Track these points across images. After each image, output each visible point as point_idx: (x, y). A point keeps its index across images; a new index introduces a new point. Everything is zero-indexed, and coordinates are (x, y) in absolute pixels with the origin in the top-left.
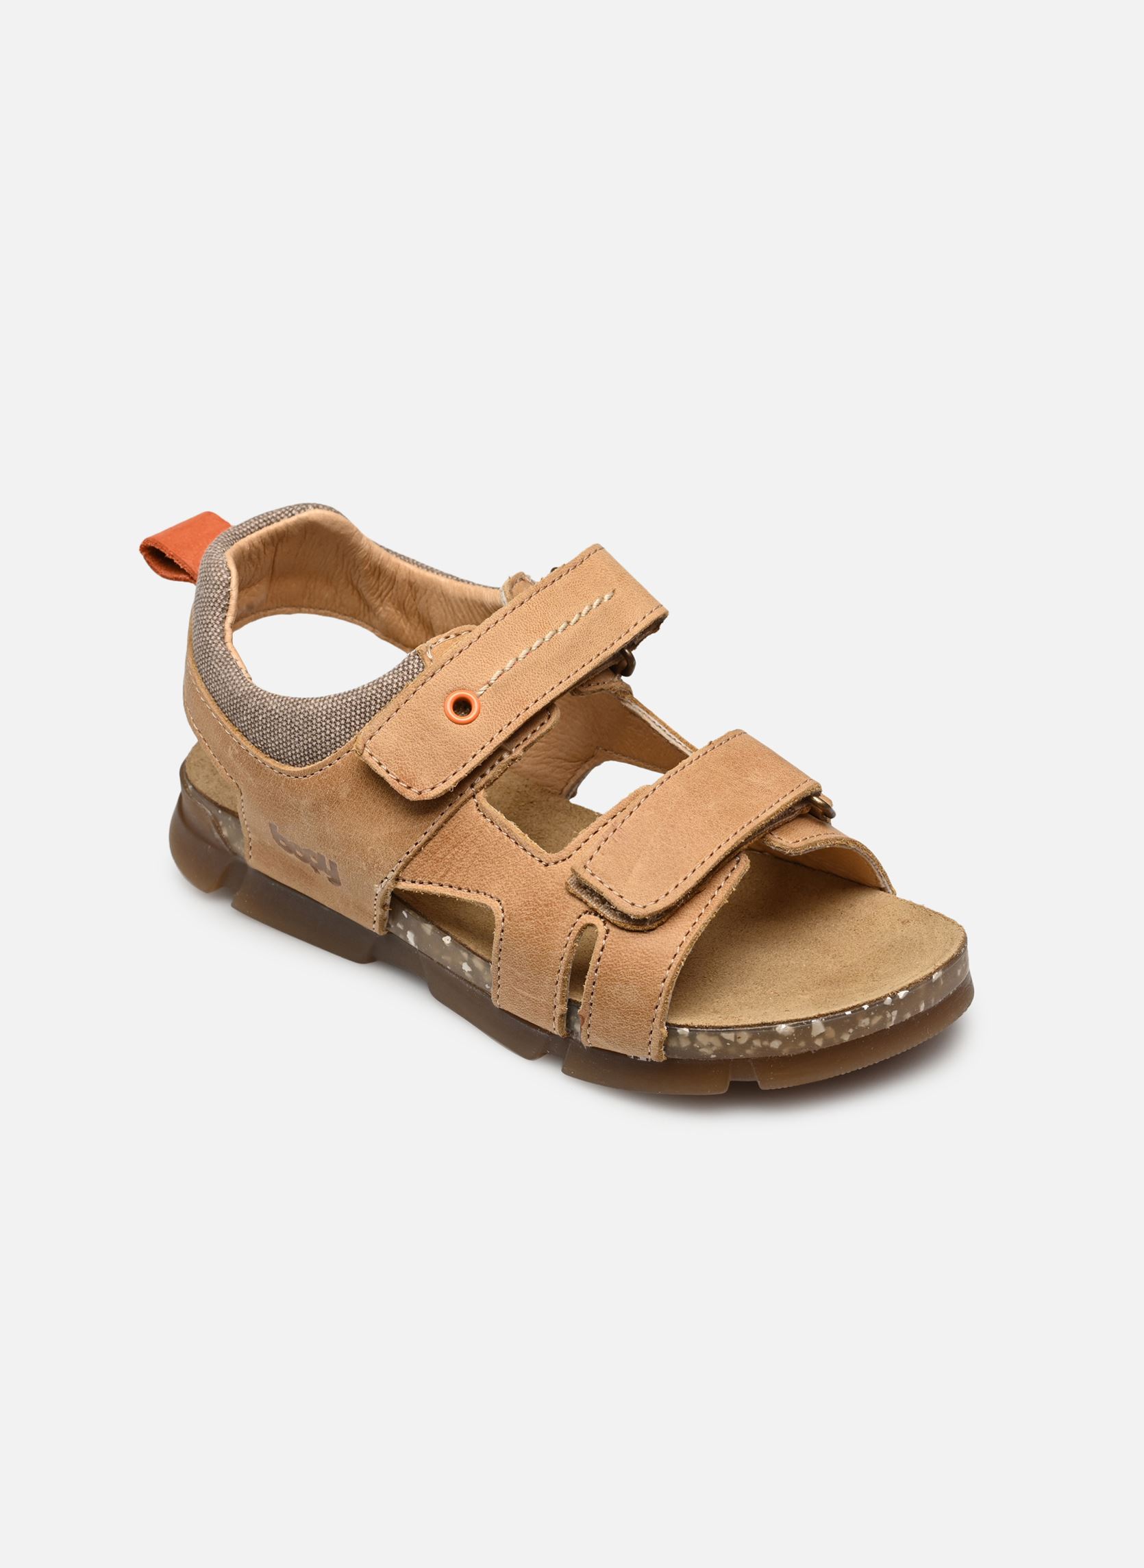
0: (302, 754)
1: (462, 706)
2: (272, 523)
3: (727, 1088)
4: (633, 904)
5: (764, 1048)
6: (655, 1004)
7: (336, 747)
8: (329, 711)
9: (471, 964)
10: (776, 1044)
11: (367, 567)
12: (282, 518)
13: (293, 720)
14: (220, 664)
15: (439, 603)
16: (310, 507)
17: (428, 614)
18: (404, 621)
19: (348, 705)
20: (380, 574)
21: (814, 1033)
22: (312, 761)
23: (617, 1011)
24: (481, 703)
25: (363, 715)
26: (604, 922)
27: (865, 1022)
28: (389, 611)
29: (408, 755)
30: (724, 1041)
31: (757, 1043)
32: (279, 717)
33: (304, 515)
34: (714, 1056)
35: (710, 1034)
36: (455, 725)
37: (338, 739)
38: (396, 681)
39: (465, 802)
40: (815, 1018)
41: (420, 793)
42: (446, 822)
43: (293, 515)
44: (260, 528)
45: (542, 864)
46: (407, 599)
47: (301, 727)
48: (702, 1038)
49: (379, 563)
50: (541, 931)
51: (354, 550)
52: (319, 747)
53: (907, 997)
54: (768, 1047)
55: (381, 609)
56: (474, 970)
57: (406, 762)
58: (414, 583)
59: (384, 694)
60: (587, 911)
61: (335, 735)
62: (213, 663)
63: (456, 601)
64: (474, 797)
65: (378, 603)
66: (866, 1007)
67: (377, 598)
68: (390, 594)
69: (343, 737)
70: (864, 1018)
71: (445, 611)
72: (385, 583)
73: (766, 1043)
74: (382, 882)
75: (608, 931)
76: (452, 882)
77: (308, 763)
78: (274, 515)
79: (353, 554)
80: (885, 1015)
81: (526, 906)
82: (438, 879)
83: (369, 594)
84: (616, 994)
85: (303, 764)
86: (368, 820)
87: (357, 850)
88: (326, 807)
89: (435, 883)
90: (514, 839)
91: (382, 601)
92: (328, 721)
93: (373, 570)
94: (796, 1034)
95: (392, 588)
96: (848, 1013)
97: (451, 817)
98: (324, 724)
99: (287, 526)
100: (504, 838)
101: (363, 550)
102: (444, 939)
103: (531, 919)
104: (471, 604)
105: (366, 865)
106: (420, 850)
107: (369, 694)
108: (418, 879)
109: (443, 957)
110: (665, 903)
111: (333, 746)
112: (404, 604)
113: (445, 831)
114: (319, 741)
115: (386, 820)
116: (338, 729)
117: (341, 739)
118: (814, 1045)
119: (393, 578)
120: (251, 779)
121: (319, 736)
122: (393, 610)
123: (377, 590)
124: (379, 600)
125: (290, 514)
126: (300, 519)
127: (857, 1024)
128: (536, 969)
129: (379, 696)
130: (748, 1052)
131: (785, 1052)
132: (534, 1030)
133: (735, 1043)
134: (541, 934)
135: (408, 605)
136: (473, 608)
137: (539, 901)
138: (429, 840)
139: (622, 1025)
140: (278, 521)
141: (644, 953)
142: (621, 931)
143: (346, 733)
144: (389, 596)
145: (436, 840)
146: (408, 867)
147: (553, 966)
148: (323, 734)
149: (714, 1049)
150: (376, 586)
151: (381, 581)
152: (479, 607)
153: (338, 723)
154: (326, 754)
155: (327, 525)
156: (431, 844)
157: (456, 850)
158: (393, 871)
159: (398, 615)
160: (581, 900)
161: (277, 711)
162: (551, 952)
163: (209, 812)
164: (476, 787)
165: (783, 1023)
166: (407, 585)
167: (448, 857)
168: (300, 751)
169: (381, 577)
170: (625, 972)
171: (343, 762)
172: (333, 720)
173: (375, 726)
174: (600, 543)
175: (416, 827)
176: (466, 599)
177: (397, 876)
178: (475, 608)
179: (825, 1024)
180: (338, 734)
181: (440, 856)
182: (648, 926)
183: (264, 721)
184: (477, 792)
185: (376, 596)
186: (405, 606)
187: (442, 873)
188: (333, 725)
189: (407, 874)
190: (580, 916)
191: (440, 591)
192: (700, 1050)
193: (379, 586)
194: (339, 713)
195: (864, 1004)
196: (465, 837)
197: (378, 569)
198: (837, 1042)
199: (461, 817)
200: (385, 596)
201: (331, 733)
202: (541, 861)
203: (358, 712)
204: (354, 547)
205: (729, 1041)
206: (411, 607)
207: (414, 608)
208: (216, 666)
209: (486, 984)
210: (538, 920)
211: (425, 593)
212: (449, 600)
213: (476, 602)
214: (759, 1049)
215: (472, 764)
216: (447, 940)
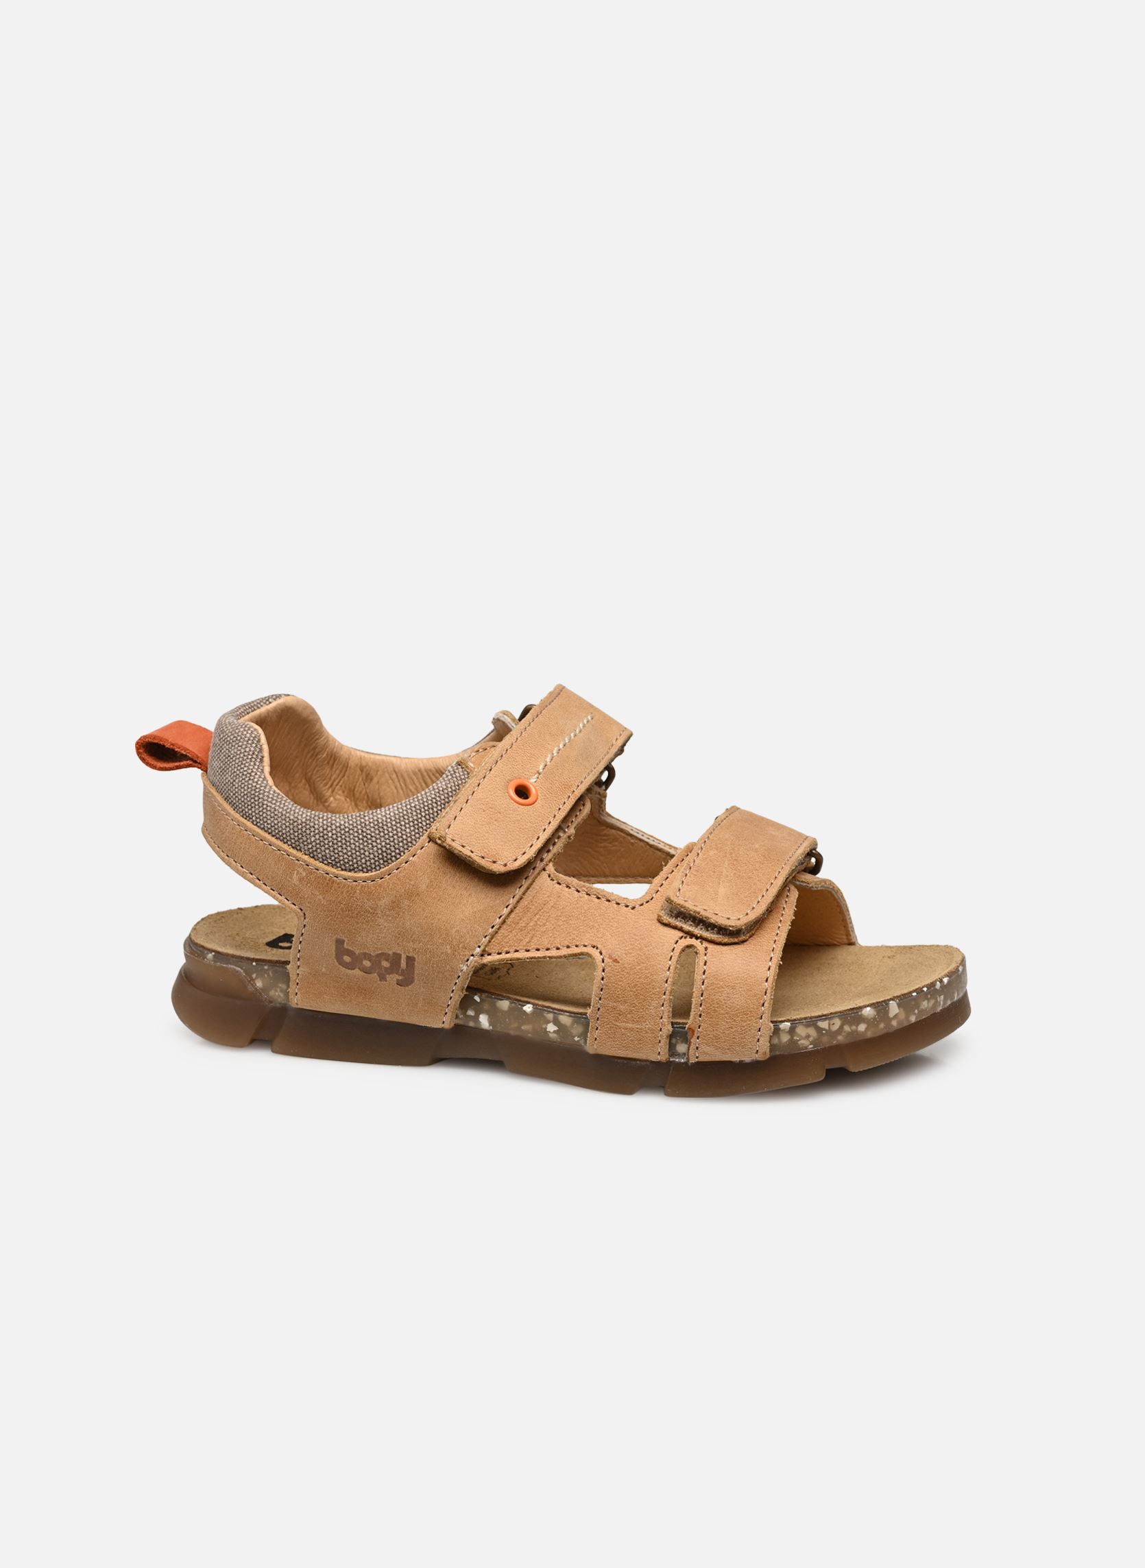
0: (376, 859)
1: (522, 792)
2: (255, 710)
3: (825, 1074)
4: (728, 919)
5: (852, 1033)
6: (762, 1002)
7: (409, 847)
8: (397, 817)
9: (556, 1022)
10: (862, 1027)
11: (325, 755)
12: (262, 706)
13: (364, 830)
14: (274, 802)
15: (390, 781)
16: (283, 696)
17: (379, 794)
18: (352, 808)
19: (414, 809)
20: (335, 760)
21: (891, 1015)
22: (386, 863)
23: (726, 1015)
24: (537, 788)
25: (427, 817)
26: (701, 942)
27: (925, 1004)
28: (339, 800)
29: (487, 835)
30: (819, 1030)
31: (847, 1028)
32: (350, 830)
33: (279, 701)
34: (811, 1046)
35: (807, 1026)
36: (522, 807)
37: (409, 840)
38: (449, 786)
39: (539, 874)
40: (891, 999)
41: (505, 865)
42: (524, 894)
43: (270, 703)
44: (248, 713)
45: (629, 908)
46: (358, 784)
47: (373, 834)
48: (801, 1031)
49: (335, 750)
50: (642, 961)
51: (317, 737)
52: (393, 849)
53: (949, 982)
54: (856, 1031)
55: (332, 799)
56: (562, 1028)
57: (487, 841)
58: (366, 767)
59: (443, 797)
60: (682, 937)
61: (407, 836)
62: (265, 802)
63: (409, 775)
64: (544, 869)
65: (329, 793)
66: (925, 989)
67: (329, 788)
68: (342, 781)
69: (413, 837)
70: (924, 1001)
71: (396, 788)
72: (338, 772)
73: (854, 1027)
74: (468, 960)
75: (706, 949)
76: (539, 945)
77: (382, 866)
78: (255, 703)
79: (314, 742)
80: (936, 998)
81: (623, 943)
82: (524, 946)
83: (321, 785)
84: (724, 1000)
85: (378, 868)
86: (449, 905)
87: (441, 935)
88: (406, 902)
89: (521, 950)
90: (595, 895)
91: (333, 791)
92: (398, 825)
93: (329, 757)
94: (879, 1016)
95: (344, 776)
96: (914, 994)
97: (528, 888)
98: (395, 828)
99: (268, 712)
100: (584, 897)
101: (324, 737)
102: (525, 1008)
103: (631, 953)
104: (425, 774)
105: (451, 947)
106: (504, 922)
107: (430, 798)
108: (505, 949)
109: (523, 1028)
110: (753, 916)
111: (406, 847)
112: (354, 790)
113: (524, 903)
114: (392, 844)
115: (467, 901)
116: (408, 830)
117: (412, 839)
118: (892, 1026)
119: (346, 764)
120: (321, 897)
121: (392, 839)
122: (343, 798)
123: (330, 779)
124: (330, 790)
125: (268, 702)
126: (280, 705)
127: (919, 1006)
128: (641, 997)
129: (438, 799)
130: (840, 1038)
131: (869, 1035)
132: (634, 1062)
133: (829, 1032)
134: (643, 963)
135: (357, 791)
136: (427, 777)
137: (634, 937)
138: (512, 911)
139: (732, 1028)
140: (258, 708)
141: (744, 960)
142: (718, 947)
143: (416, 833)
144: (340, 784)
145: (517, 911)
146: (493, 940)
147: (658, 989)
148: (395, 837)
149: (811, 1039)
150: (329, 776)
151: (334, 769)
152: (433, 775)
153: (407, 826)
154: (400, 854)
155: (300, 709)
156: (513, 915)
157: (537, 916)
158: (479, 947)
159: (347, 803)
160: (675, 928)
161: (347, 825)
162: (655, 977)
163: (239, 969)
164: (545, 860)
165: (868, 1006)
166: (359, 770)
167: (531, 924)
168: (375, 856)
169: (335, 765)
170: (730, 978)
171: (419, 858)
172: (403, 823)
173: (451, 816)
174: (561, 683)
175: (498, 902)
176: (420, 770)
177: (484, 950)
178: (429, 776)
179: (899, 1006)
180: (409, 835)
181: (523, 925)
182: (742, 938)
183: (334, 837)
184: (547, 865)
185: (327, 787)
186: (355, 792)
187: (527, 940)
188: (403, 828)
189: (493, 948)
190: (677, 941)
191: (392, 769)
192: (799, 1042)
193: (332, 775)
194: (406, 817)
195: (923, 987)
196: (545, 905)
197: (333, 756)
198: (906, 1024)
199: (537, 887)
200: (337, 785)
201: (402, 835)
202: (627, 906)
203: (423, 814)
204: (317, 734)
205: (824, 1030)
206: (361, 793)
207: (364, 792)
208: (269, 804)
209: (574, 1037)
210: (638, 952)
211: (377, 774)
212: (402, 777)
213: (431, 770)
214: (849, 1034)
215: (544, 837)
216: (528, 1008)
